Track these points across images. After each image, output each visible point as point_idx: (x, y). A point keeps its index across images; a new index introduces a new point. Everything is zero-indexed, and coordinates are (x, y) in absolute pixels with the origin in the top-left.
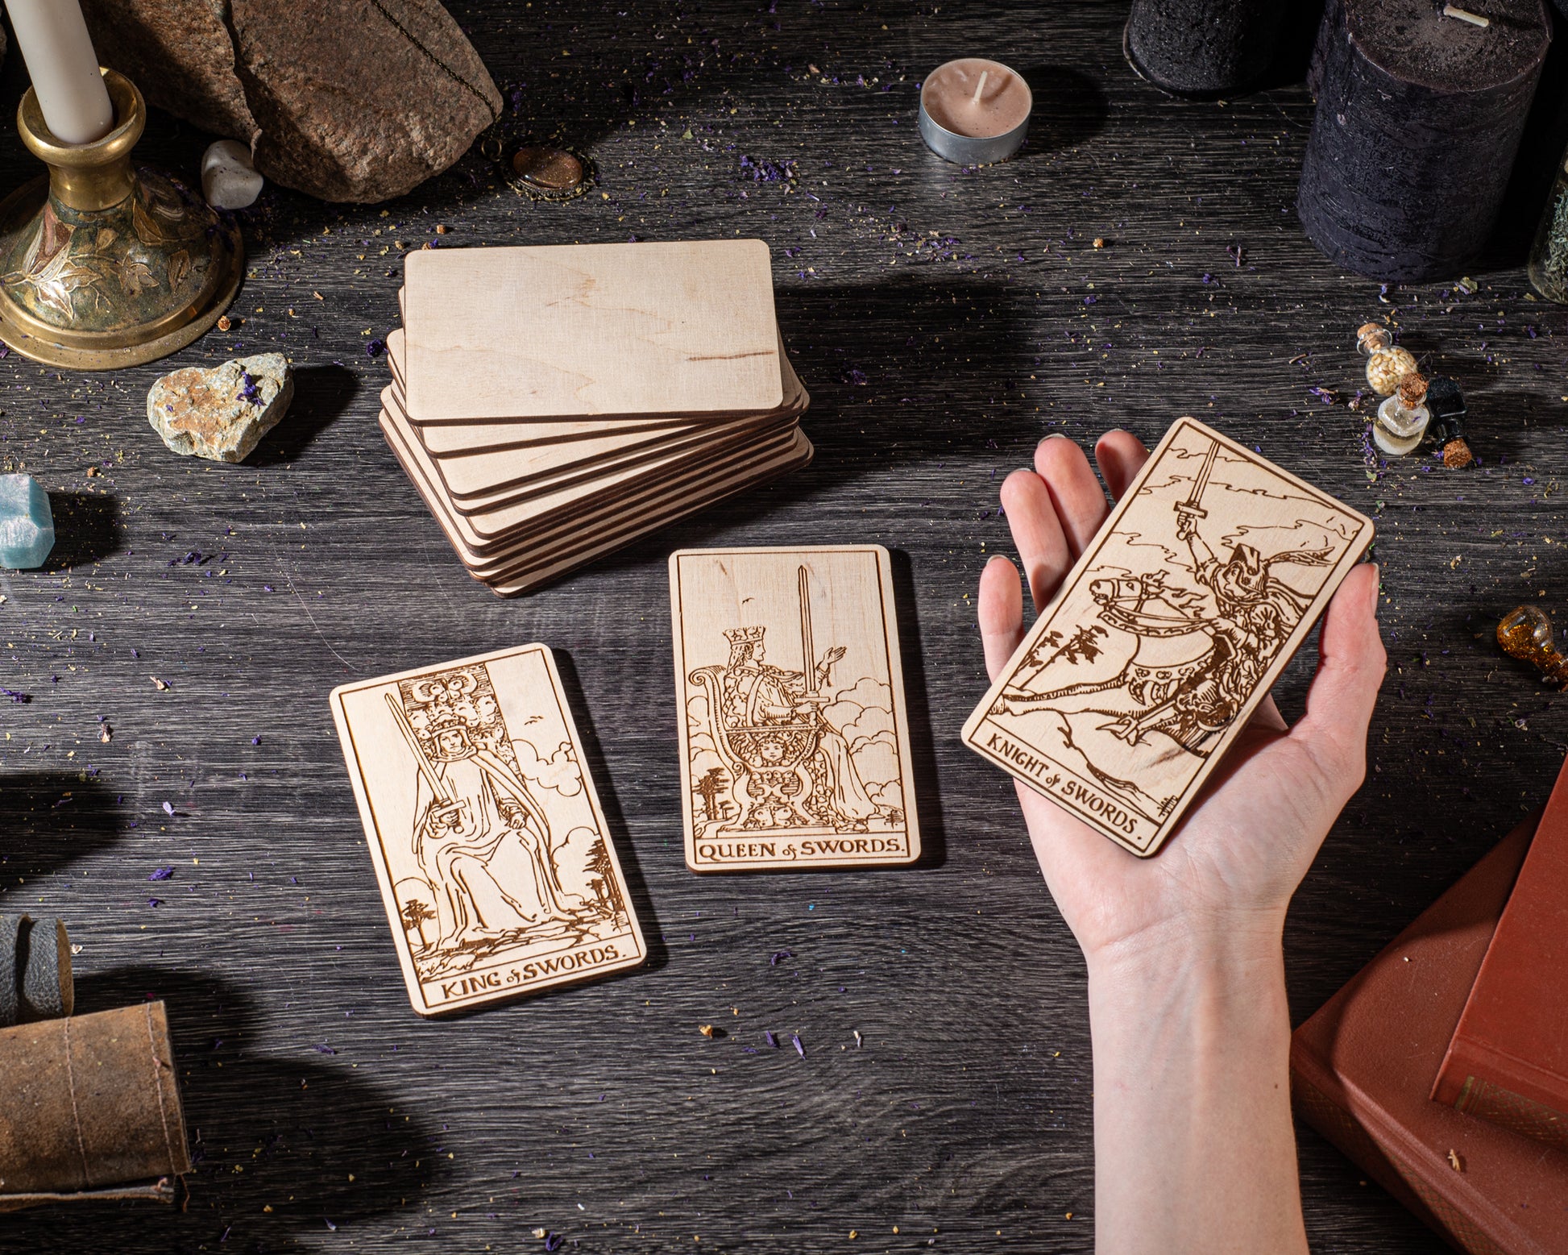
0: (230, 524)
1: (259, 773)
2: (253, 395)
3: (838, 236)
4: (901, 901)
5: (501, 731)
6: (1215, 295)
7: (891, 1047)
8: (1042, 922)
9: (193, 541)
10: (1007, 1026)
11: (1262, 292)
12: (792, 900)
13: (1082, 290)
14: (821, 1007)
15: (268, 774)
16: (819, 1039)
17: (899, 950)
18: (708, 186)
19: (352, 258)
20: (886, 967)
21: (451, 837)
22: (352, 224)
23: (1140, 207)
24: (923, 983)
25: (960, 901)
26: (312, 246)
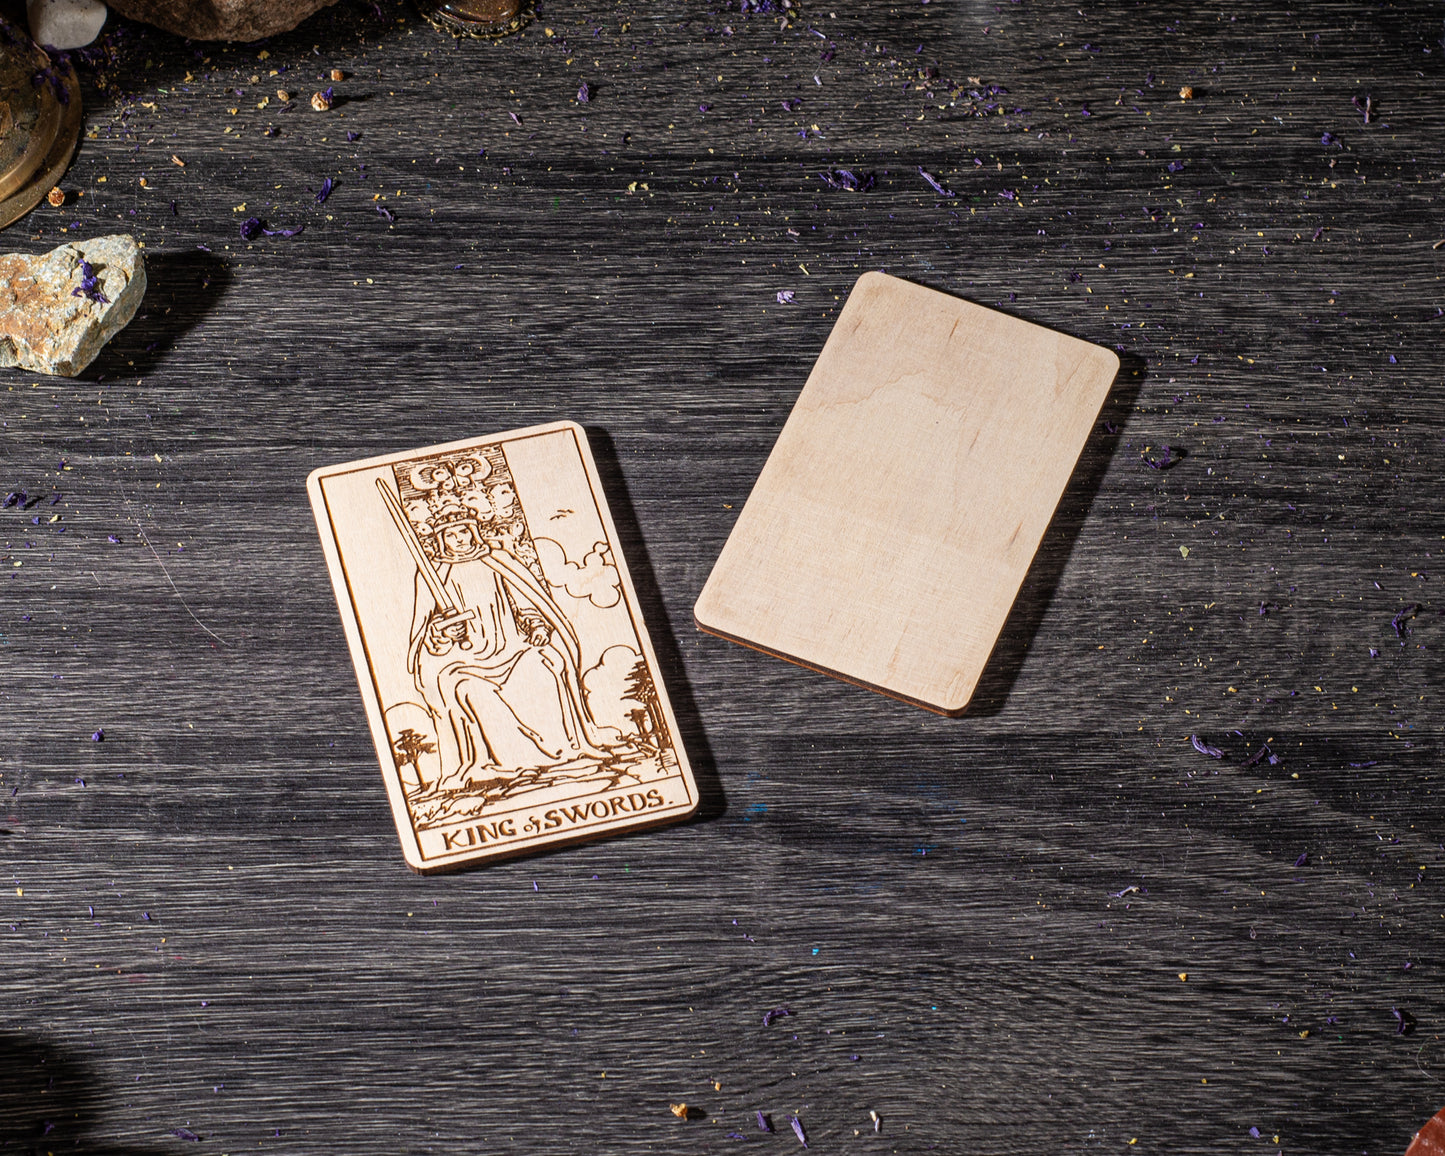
0: (64, 456)
1: (101, 777)
2: (93, 289)
3: (850, 84)
4: (931, 944)
5: (521, 527)
6: (1337, 160)
7: (919, 1132)
8: (1114, 970)
9: (16, 478)
10: (1068, 1104)
11: (1397, 157)
12: (790, 942)
13: (1165, 154)
14: (827, 1079)
15: (114, 779)
16: (825, 1122)
17: (928, 1006)
18: (682, 20)
19: (221, 112)
20: (912, 1028)
21: (457, 654)
22: (222, 68)
23: (1240, 46)
24: (959, 1049)
25: (1007, 943)
26: (170, 97)
